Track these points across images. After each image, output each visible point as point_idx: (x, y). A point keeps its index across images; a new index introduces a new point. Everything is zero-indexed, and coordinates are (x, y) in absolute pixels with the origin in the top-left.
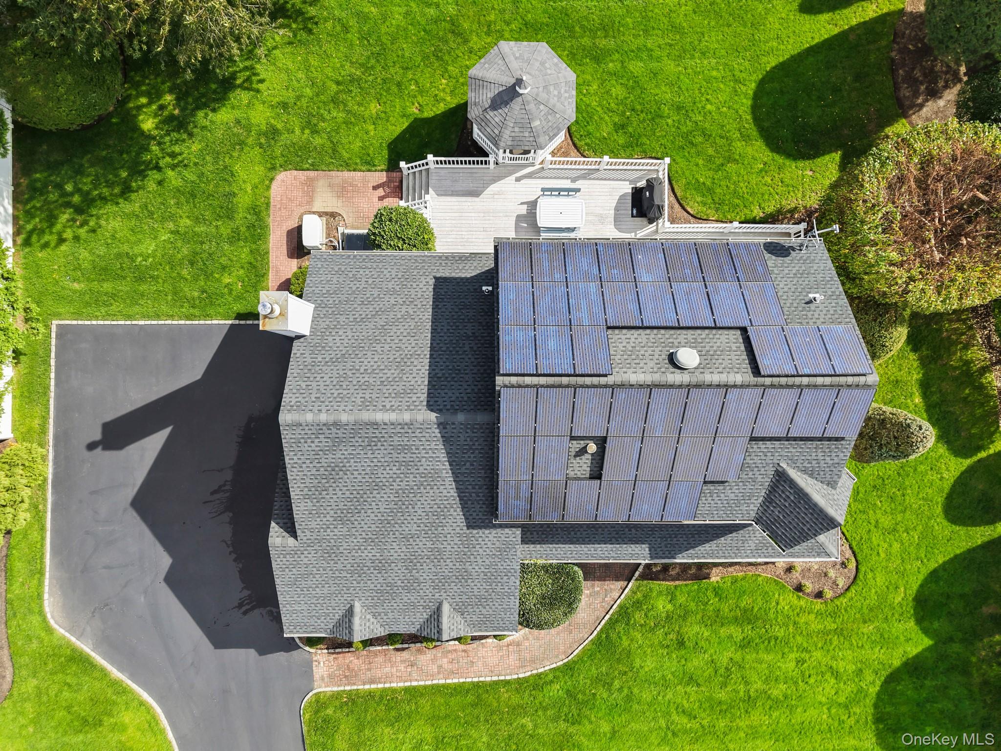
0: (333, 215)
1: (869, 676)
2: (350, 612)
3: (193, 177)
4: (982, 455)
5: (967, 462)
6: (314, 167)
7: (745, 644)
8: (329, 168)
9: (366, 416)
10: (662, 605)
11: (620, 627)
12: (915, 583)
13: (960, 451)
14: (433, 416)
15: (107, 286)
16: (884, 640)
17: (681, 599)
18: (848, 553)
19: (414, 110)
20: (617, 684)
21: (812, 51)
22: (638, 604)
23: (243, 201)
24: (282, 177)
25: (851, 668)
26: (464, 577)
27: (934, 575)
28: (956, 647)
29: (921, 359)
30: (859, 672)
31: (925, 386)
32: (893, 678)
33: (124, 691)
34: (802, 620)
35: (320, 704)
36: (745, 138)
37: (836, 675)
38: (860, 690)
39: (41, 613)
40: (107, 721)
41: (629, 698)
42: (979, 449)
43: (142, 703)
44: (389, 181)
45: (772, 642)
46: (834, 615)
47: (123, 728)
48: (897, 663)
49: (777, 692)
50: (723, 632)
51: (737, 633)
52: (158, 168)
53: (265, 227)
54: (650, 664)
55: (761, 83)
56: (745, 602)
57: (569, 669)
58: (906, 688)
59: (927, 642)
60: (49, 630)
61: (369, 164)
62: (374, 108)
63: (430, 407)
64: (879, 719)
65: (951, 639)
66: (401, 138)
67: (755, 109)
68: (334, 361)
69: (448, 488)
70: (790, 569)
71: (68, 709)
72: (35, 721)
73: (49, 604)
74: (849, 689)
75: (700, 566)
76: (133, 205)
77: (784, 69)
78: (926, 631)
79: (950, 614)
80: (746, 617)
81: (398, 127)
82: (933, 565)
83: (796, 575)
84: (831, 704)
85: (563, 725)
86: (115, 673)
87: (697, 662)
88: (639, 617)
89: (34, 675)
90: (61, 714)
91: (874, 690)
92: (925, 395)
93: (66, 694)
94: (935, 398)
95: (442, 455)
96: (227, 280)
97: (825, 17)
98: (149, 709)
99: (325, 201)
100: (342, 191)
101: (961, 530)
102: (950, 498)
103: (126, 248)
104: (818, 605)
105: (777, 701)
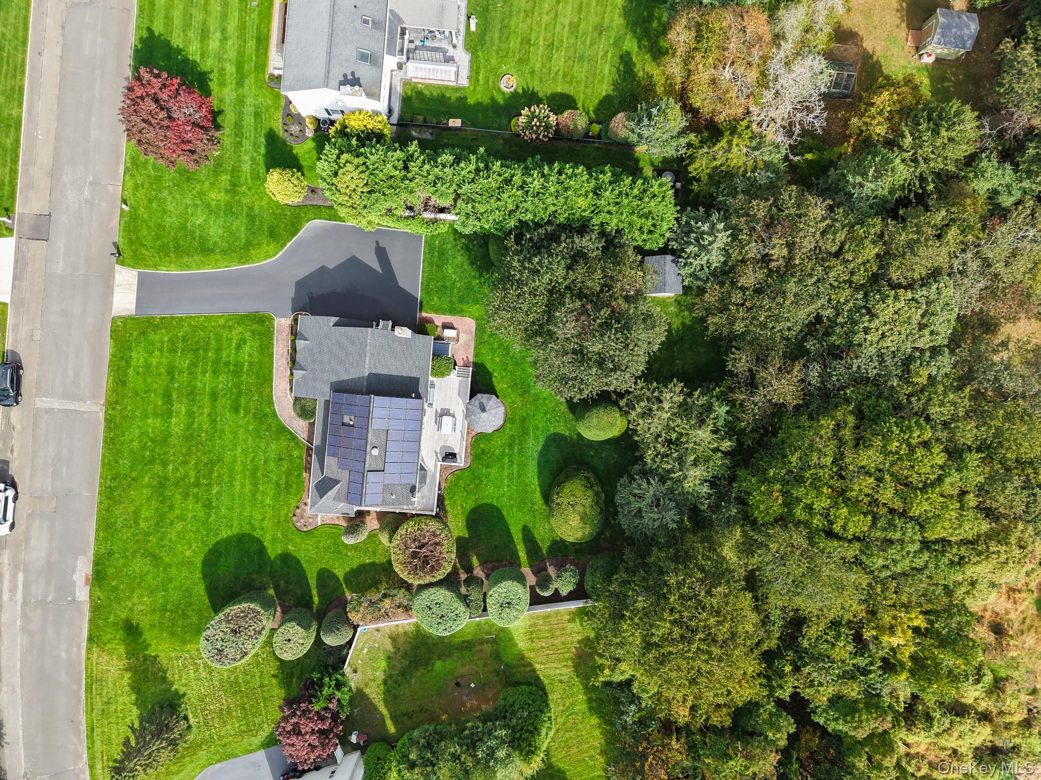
0: (458, 340)
1: (260, 533)
2: (306, 339)
3: (475, 289)
4: (344, 586)
5: (341, 579)
6: (476, 335)
7: (278, 485)
8: (476, 341)
9: (368, 354)
10: (296, 453)
11: (289, 436)
12: (296, 554)
13: (346, 576)
14: (366, 375)
15: (436, 254)
16: (274, 540)
17: (298, 461)
18: (310, 528)
19: (496, 374)
20: (267, 433)
21: (508, 530)
22: (297, 444)
23: (465, 307)
24: (473, 323)
25: (264, 526)
26: (315, 379)
27: (298, 562)
28: (268, 569)
29: (383, 564)
30: (262, 529)
31: (373, 564)
32: (259, 542)
33: (282, 247)
34: (285, 507)
35: (271, 320)
36: (476, 501)
37: (263, 520)
38: (255, 529)
39: (314, 219)
40: (271, 240)
41: (261, 437)
42: (346, 585)
43: (277, 253)
44: (469, 362)
45: (277, 495)
46: (286, 521)
47: (268, 245)
48: (265, 544)
49: (259, 496)
50: (284, 477)
51: (283, 481)
52: (480, 277)
53: (454, 314)
54: (273, 447)
55: (496, 508)
56: (294, 486)
57: (275, 415)
58: (255, 547)
59: (272, 557)
60: (307, 221)
61: (476, 356)
62: (497, 359)
63: (370, 374)
64: (243, 535)
65: (272, 567)
66: (485, 368)
67: (487, 504)
68: (389, 344)
69: (344, 377)
70: (306, 504)
71: (278, 226)
72: (274, 213)
73: (317, 222)
74: (256, 524)
75: (310, 469)
76: (466, 266)
77: (501, 518)
78: (276, 557)
79: (282, 568)
80: (288, 486)
81: (489, 367)
82: (302, 562)
83: (303, 507)
84: (251, 517)
85: (253, 411)
86: (289, 244)
87: (272, 465)
88: (293, 444)
89: (292, 214)
90: (276, 222)
91: (255, 534)
92: (369, 564)
93: (283, 225)
94: (368, 568)
95: (354, 377)
96: (435, 299)
97: (521, 536)
98: (274, 255)
99: (463, 338)
100: (466, 345)
101: (315, 575)
102: (329, 571)
103: (450, 262)
104: (290, 515)
105: (254, 495)
